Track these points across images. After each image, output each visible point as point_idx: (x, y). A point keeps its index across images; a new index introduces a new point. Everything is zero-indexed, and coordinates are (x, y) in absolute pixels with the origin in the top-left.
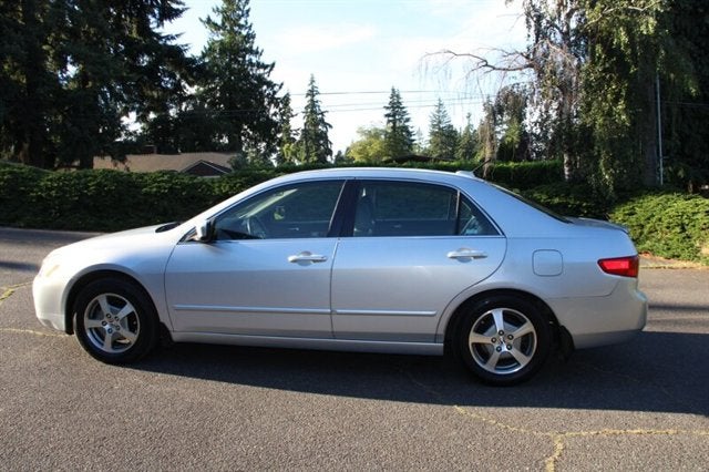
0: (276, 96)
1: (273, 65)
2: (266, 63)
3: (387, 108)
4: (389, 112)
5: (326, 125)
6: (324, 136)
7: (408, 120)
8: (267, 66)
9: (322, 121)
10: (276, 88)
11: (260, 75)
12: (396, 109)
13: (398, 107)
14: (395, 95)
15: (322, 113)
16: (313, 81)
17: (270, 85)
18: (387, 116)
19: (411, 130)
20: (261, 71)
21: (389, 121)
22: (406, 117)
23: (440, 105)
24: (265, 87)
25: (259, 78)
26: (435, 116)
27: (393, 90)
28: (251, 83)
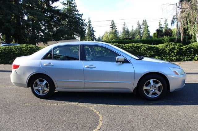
0: (84, 23)
1: (82, 14)
2: (80, 14)
3: (111, 25)
4: (111, 26)
5: (93, 31)
6: (93, 34)
7: (117, 29)
8: (81, 15)
10: (83, 21)
12: (113, 26)
13: (114, 25)
14: (113, 22)
15: (92, 28)
16: (89, 19)
17: (82, 20)
18: (111, 28)
19: (117, 31)
20: (79, 16)
22: (116, 28)
23: (125, 24)
24: (80, 21)
25: (79, 18)
26: (123, 27)
27: (112, 20)
28: (76, 20)
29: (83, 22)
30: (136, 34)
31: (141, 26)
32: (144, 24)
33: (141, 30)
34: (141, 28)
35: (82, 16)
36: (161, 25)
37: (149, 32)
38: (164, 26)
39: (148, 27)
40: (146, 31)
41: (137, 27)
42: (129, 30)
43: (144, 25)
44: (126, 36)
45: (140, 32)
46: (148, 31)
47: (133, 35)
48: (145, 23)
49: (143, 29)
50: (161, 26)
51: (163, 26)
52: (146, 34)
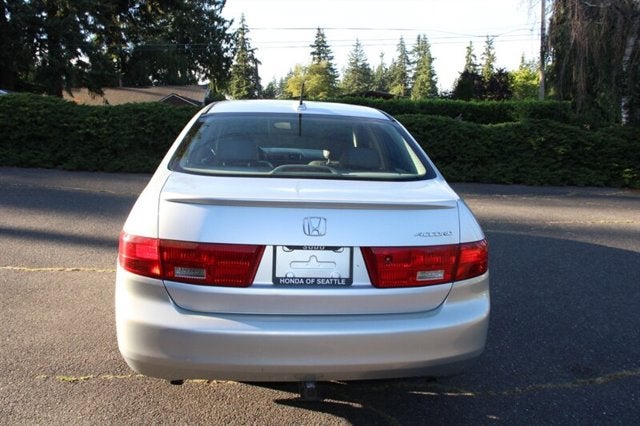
0: (227, 32)
1: (224, 2)
3: (313, 46)
4: (314, 50)
5: (256, 61)
6: (254, 72)
7: (332, 58)
8: (218, 3)
9: (252, 57)
10: (226, 25)
11: (213, 12)
12: (321, 48)
13: (323, 46)
14: (320, 34)
15: (252, 51)
16: (243, 20)
17: (221, 21)
18: (313, 53)
19: (333, 67)
20: (213, 7)
21: (314, 59)
22: (330, 55)
23: (358, 45)
24: (216, 23)
25: (211, 14)
26: (353, 55)
27: (319, 29)
28: (203, 19)
29: (225, 29)
30: (392, 80)
31: (410, 57)
32: (418, 49)
33: (409, 68)
34: (409, 63)
35: (222, 7)
36: (473, 58)
37: (434, 78)
38: (484, 62)
39: (431, 60)
40: (425, 73)
41: (396, 59)
42: (371, 67)
43: (420, 55)
44: (359, 85)
45: (404, 75)
46: (432, 74)
47: (383, 82)
48: (423, 47)
49: (415, 66)
50: (474, 61)
51: (480, 61)
52: (423, 83)
